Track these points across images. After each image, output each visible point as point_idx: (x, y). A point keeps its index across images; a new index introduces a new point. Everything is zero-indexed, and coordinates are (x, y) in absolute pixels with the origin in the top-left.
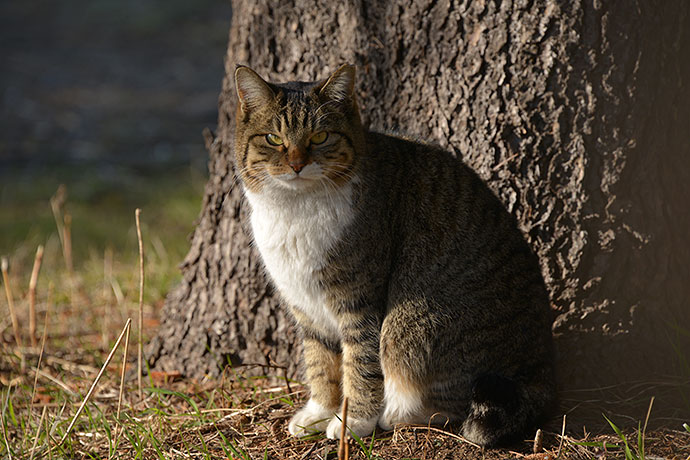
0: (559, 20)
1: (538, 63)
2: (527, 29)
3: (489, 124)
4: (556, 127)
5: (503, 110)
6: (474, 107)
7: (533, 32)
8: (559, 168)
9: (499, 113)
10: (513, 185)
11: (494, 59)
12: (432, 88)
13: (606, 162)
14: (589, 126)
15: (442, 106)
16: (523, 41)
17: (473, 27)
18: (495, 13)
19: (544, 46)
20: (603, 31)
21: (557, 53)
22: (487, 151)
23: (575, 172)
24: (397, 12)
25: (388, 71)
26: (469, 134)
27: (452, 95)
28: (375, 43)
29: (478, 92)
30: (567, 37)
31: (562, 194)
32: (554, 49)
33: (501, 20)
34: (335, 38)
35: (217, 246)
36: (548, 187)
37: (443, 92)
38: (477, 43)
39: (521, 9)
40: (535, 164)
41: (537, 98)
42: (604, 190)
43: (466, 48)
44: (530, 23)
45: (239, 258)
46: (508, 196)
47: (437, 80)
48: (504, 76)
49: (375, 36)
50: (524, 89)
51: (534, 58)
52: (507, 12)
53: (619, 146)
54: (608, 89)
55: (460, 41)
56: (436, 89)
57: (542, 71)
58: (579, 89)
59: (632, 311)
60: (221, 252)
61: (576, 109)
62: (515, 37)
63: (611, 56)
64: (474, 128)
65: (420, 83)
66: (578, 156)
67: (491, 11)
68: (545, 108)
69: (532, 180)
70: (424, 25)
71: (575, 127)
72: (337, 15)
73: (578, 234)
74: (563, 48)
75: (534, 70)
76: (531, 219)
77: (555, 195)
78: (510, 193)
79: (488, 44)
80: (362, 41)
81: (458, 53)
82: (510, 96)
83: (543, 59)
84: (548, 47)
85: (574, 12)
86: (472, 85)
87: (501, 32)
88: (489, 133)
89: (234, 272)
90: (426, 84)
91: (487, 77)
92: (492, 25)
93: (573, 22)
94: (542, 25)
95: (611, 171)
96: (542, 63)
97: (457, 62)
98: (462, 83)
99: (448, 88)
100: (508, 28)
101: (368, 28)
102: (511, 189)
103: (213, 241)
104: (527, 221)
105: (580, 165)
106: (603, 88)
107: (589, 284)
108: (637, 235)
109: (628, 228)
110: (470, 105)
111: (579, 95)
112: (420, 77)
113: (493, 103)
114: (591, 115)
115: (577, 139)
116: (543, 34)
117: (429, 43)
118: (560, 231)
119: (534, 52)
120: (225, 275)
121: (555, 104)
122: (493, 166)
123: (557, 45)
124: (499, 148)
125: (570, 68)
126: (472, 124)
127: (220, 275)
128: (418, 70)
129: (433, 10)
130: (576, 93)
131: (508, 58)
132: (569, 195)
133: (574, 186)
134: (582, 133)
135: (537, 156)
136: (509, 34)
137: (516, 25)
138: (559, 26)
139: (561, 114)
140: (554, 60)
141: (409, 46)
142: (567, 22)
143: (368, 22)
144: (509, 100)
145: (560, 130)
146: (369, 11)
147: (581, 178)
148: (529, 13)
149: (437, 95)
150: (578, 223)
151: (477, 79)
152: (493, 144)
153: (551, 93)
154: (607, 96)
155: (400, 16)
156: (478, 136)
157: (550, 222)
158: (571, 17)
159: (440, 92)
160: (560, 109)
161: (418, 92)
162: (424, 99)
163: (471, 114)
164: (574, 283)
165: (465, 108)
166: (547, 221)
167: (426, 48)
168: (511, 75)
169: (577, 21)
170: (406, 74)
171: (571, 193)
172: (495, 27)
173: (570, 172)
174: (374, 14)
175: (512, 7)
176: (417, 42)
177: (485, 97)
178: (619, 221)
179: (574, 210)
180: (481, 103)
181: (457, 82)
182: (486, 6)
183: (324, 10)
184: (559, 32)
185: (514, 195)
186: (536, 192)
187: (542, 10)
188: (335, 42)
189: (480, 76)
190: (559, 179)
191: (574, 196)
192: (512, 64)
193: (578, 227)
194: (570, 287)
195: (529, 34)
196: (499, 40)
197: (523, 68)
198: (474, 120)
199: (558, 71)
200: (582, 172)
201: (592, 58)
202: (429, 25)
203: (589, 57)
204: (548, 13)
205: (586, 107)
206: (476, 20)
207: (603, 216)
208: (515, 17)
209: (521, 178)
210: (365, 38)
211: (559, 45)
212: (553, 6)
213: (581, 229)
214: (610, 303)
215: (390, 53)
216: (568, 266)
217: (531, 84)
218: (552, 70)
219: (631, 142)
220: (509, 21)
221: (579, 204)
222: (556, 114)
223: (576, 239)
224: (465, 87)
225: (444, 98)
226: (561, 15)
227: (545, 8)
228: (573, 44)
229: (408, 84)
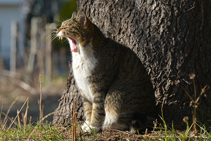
0: (165, 19)
1: (158, 31)
2: (155, 21)
3: (143, 49)
4: (163, 50)
5: (148, 45)
6: (140, 44)
7: (157, 22)
8: (164, 62)
9: (146, 46)
10: (150, 66)
11: (146, 30)
12: (128, 40)
13: (178, 60)
14: (173, 49)
15: (131, 44)
16: (154, 25)
17: (140, 22)
18: (147, 17)
19: (160, 26)
20: (178, 22)
21: (164, 28)
22: (143, 57)
23: (169, 63)
24: (120, 19)
25: (116, 36)
26: (138, 52)
27: (133, 41)
28: (114, 29)
29: (141, 40)
30: (167, 24)
31: (164, 69)
32: (163, 27)
33: (148, 19)
34: (103, 29)
35: (69, 93)
36: (160, 67)
37: (131, 41)
38: (141, 26)
39: (154, 16)
40: (157, 60)
41: (157, 41)
42: (177, 69)
43: (138, 28)
44: (156, 20)
45: (74, 96)
46: (148, 70)
47: (129, 38)
48: (148, 35)
49: (114, 27)
50: (154, 39)
51: (157, 30)
52: (150, 17)
53: (182, 56)
54: (179, 39)
55: (136, 26)
56: (129, 40)
57: (160, 33)
58: (170, 39)
59: (184, 104)
60: (70, 95)
61: (169, 44)
62: (152, 24)
63: (180, 30)
64: (139, 50)
65: (125, 39)
66: (170, 58)
67: (145, 17)
68: (160, 44)
69: (155, 65)
70: (127, 22)
71: (169, 50)
72: (104, 22)
73: (169, 81)
74: (166, 27)
75: (157, 33)
76: (155, 76)
77: (162, 70)
78: (149, 69)
79: (144, 26)
80: (110, 29)
81: (136, 29)
82: (150, 40)
83: (160, 30)
84: (162, 27)
85: (169, 16)
86: (139, 38)
87: (148, 23)
88: (144, 52)
89: (72, 100)
90: (126, 39)
91: (143, 36)
92: (145, 21)
93: (169, 19)
94: (160, 20)
95: (179, 63)
96: (160, 31)
97: (135, 32)
98: (136, 38)
99: (133, 39)
100: (150, 21)
101: (112, 25)
102: (149, 68)
103: (68, 92)
104: (153, 77)
105: (170, 61)
106: (178, 39)
107: (171, 96)
108: (186, 82)
109: (184, 80)
110: (138, 44)
111: (170, 40)
112: (125, 37)
113: (145, 43)
114: (174, 46)
115: (169, 53)
116: (160, 23)
117: (128, 27)
118: (163, 80)
119: (157, 28)
120: (70, 101)
121: (163, 43)
122: (144, 61)
123: (164, 26)
124: (146, 56)
125: (168, 33)
126: (139, 49)
127: (69, 101)
128: (125, 35)
129: (129, 18)
130: (169, 40)
131: (150, 30)
132: (167, 70)
133: (168, 67)
134: (171, 52)
135: (157, 58)
136: (150, 23)
137: (152, 21)
138: (165, 21)
139: (164, 46)
140: (163, 30)
141: (122, 28)
142: (167, 19)
143: (112, 23)
144: (150, 42)
145: (164, 51)
146: (112, 20)
147: (170, 65)
148: (156, 17)
149: (129, 42)
150: (169, 77)
151: (141, 36)
152: (144, 55)
153: (162, 40)
154: (179, 41)
155: (120, 21)
156: (140, 53)
157: (160, 77)
158: (168, 18)
159: (130, 41)
160: (164, 45)
161: (124, 41)
162: (126, 43)
163: (139, 47)
164: (167, 95)
165: (137, 45)
166: (159, 77)
167: (127, 29)
168: (151, 35)
169: (170, 19)
170: (121, 37)
171: (167, 69)
172: (146, 21)
173: (167, 63)
174: (114, 21)
175: (151, 15)
176: (125, 27)
177: (143, 41)
178: (181, 78)
179: (168, 74)
180: (141, 43)
181: (135, 37)
182: (144, 16)
183: (100, 21)
184: (165, 22)
185: (150, 69)
186: (157, 69)
187: (160, 16)
188: (103, 30)
189: (142, 35)
190: (163, 65)
191: (168, 70)
192: (151, 32)
193: (169, 79)
194: (165, 96)
195: (156, 23)
196: (148, 25)
197: (154, 33)
198: (139, 48)
199: (164, 33)
200: (171, 63)
201: (174, 30)
202: (128, 22)
203: (173, 29)
204: (162, 17)
205: (172, 44)
206: (141, 20)
207: (177, 76)
208: (152, 18)
209: (152, 65)
210: (111, 28)
211: (165, 26)
212: (163, 15)
213: (170, 79)
214: (178, 102)
215: (117, 31)
216: (165, 90)
217: (156, 37)
218: (163, 33)
219: (186, 55)
220: (150, 19)
221: (169, 72)
222: (163, 46)
223: (168, 82)
224: (137, 39)
225: (131, 42)
226: (165, 17)
227: (161, 15)
228: (169, 26)
229: (121, 40)
